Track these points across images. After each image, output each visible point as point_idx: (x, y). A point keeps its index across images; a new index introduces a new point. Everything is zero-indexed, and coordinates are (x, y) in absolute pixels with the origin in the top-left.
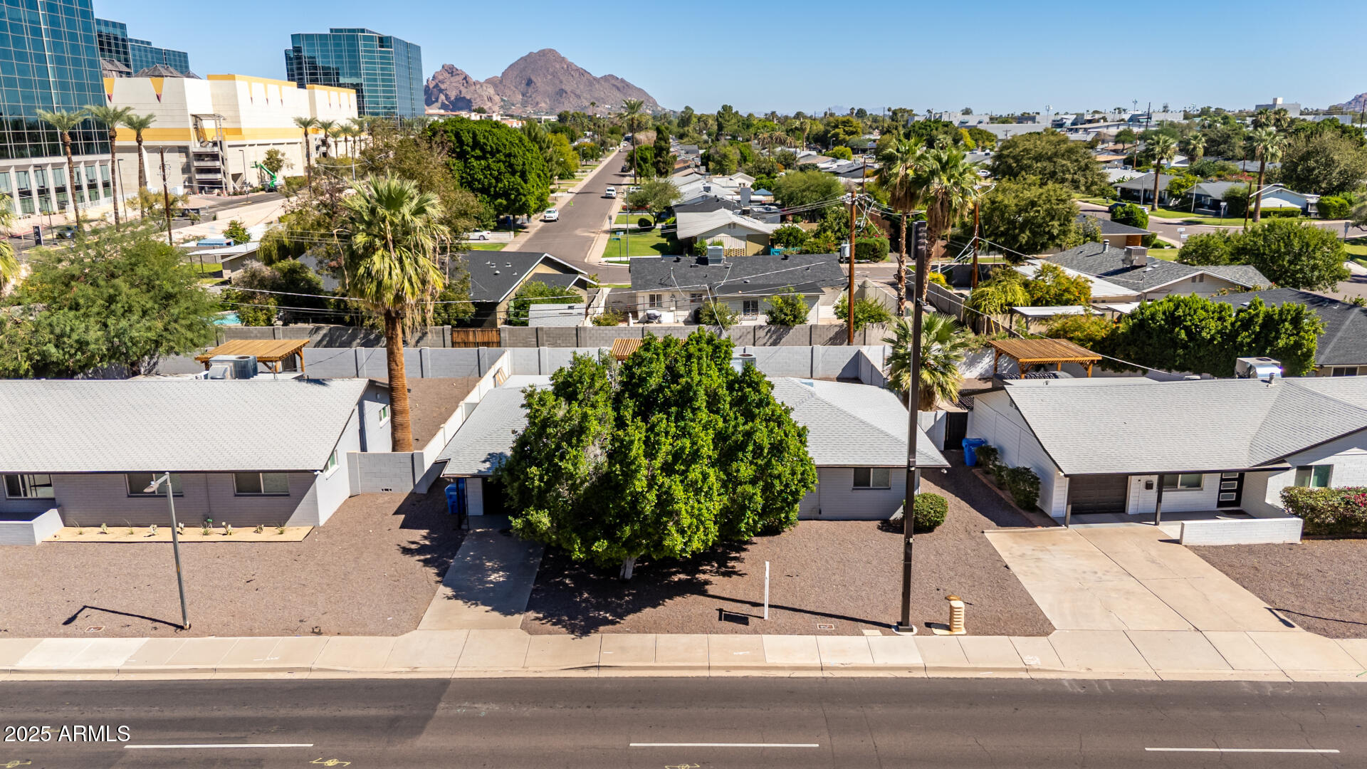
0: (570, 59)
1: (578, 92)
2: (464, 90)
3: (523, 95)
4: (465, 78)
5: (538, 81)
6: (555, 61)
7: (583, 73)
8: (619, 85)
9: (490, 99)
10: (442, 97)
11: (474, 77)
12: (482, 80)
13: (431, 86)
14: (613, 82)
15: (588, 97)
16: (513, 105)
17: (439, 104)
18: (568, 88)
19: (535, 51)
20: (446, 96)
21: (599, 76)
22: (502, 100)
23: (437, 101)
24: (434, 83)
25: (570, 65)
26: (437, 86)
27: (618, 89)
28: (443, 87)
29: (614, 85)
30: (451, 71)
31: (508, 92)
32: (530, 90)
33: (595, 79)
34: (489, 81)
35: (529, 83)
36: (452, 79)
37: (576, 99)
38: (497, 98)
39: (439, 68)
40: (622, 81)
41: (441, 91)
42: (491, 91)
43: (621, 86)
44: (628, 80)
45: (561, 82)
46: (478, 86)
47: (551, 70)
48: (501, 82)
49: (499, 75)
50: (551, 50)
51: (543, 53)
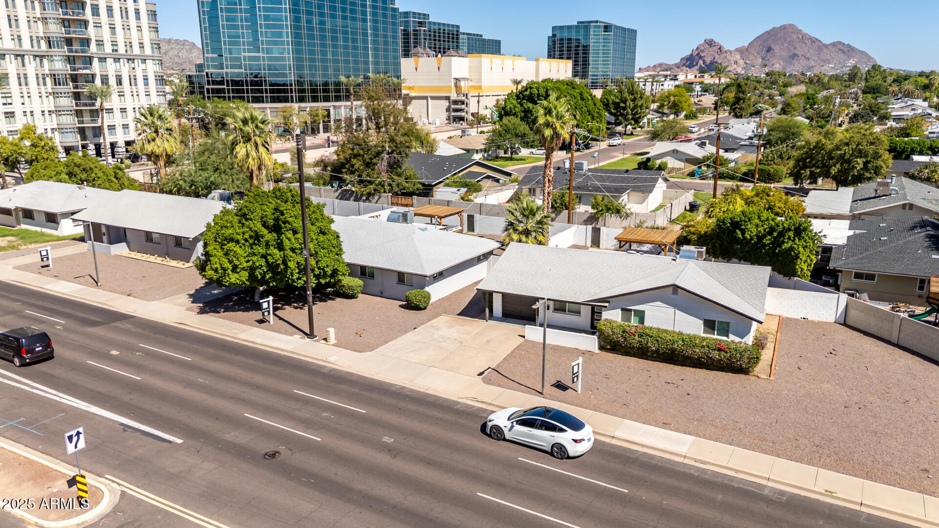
0: (805, 31)
1: (808, 55)
2: (717, 56)
3: (763, 59)
4: (720, 48)
5: (777, 49)
6: (793, 33)
7: (814, 41)
8: (844, 49)
9: (736, 63)
10: (701, 62)
11: (726, 47)
12: (732, 49)
13: (694, 55)
14: (840, 47)
15: (816, 59)
16: (753, 66)
17: (697, 67)
18: (800, 53)
19: (778, 26)
20: (704, 62)
21: (828, 43)
22: (745, 63)
23: (697, 65)
24: (697, 52)
25: (804, 36)
26: (698, 54)
27: (843, 52)
28: (702, 55)
29: (840, 49)
30: (710, 43)
31: (751, 57)
32: (769, 55)
33: (824, 45)
34: (737, 50)
35: (769, 49)
36: (711, 49)
37: (805, 61)
38: (741, 62)
39: (702, 42)
40: (849, 46)
41: (701, 58)
42: (738, 57)
43: (848, 50)
44: (853, 45)
45: (795, 48)
46: (728, 54)
47: (788, 40)
48: (747, 49)
49: (747, 45)
50: (791, 26)
51: (783, 28)
